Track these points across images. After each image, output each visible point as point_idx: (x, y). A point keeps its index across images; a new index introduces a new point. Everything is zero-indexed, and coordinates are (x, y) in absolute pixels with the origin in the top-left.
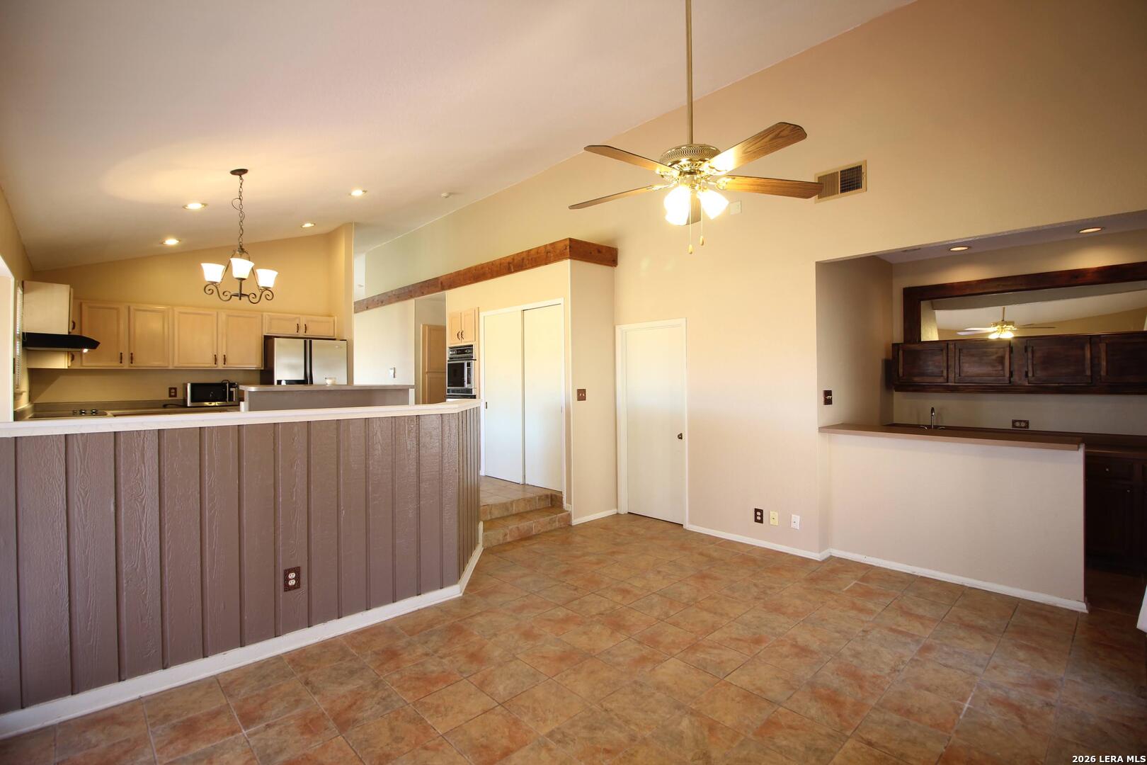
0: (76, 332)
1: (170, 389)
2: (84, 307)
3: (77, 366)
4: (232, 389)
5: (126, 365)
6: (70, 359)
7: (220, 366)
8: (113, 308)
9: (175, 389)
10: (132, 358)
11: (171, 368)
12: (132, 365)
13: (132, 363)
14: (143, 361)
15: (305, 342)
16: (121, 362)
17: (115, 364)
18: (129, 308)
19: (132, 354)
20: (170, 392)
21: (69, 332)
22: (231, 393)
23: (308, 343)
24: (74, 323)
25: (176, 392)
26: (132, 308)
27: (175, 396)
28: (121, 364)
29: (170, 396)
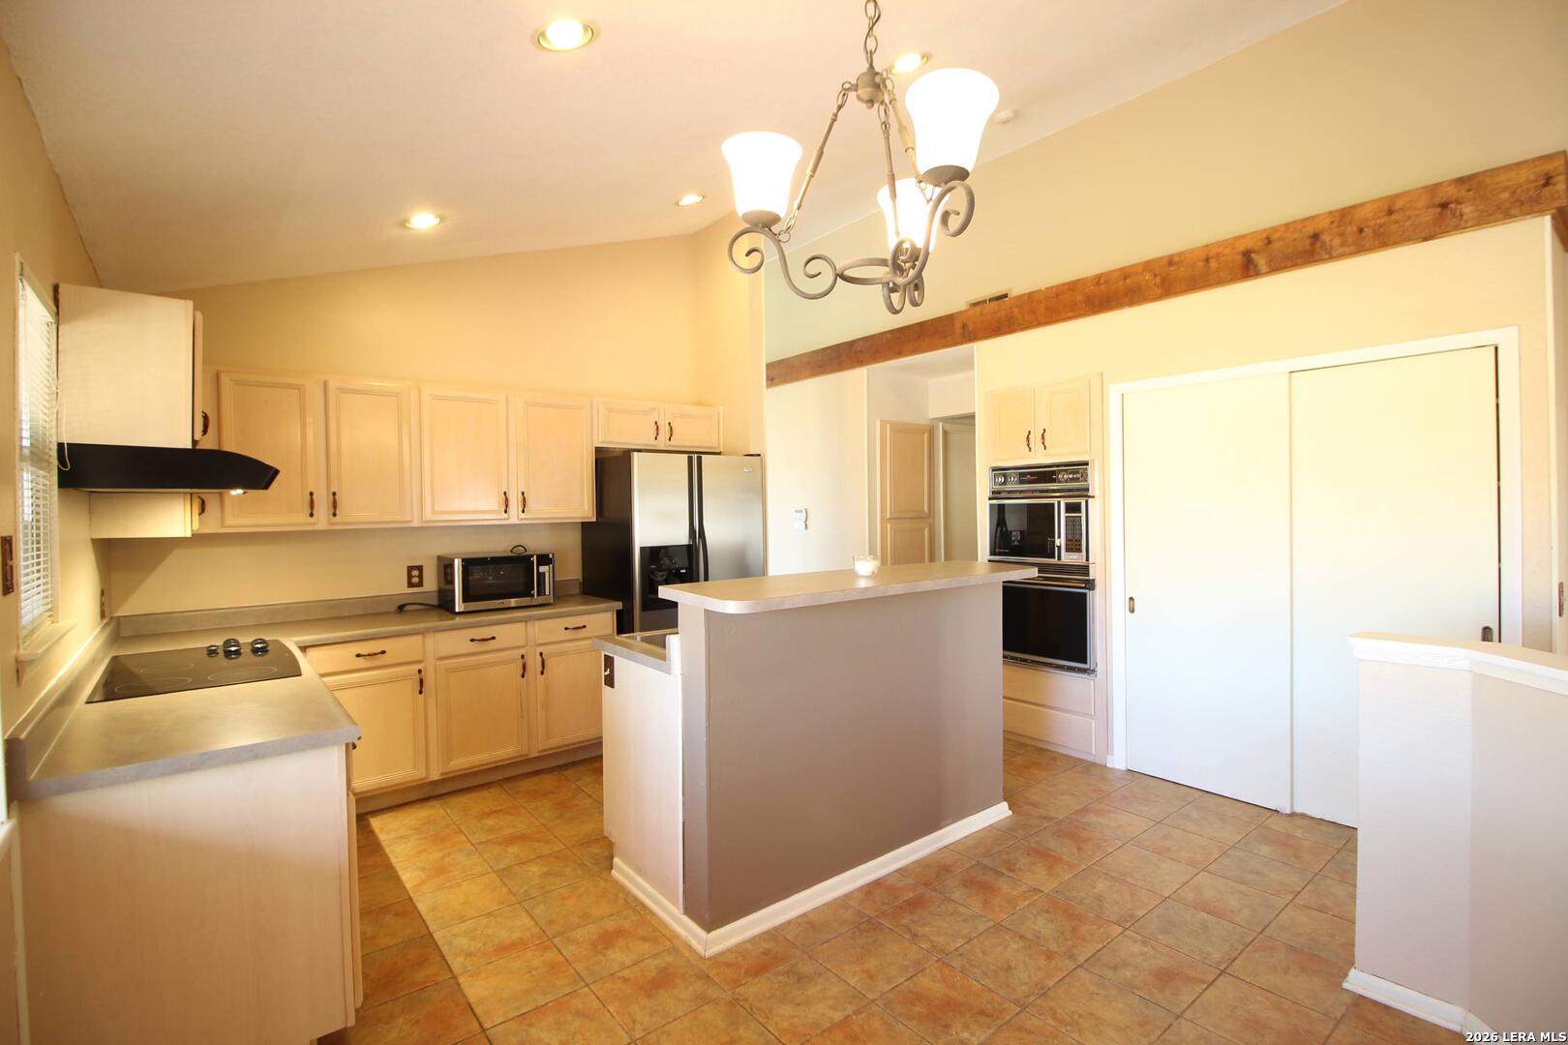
0: (208, 443)
1: (410, 569)
2: (225, 381)
3: (213, 527)
4: (543, 569)
5: (322, 520)
6: (196, 509)
7: (515, 517)
8: (290, 386)
9: (420, 568)
10: (335, 504)
11: (416, 524)
12: (335, 519)
13: (334, 515)
14: (358, 511)
15: (690, 460)
16: (312, 515)
17: (299, 520)
18: (325, 384)
19: (334, 494)
20: (410, 577)
21: (195, 442)
22: (541, 576)
23: (695, 461)
24: (206, 418)
25: (421, 576)
26: (332, 386)
27: (420, 584)
28: (312, 520)
29: (410, 585)
